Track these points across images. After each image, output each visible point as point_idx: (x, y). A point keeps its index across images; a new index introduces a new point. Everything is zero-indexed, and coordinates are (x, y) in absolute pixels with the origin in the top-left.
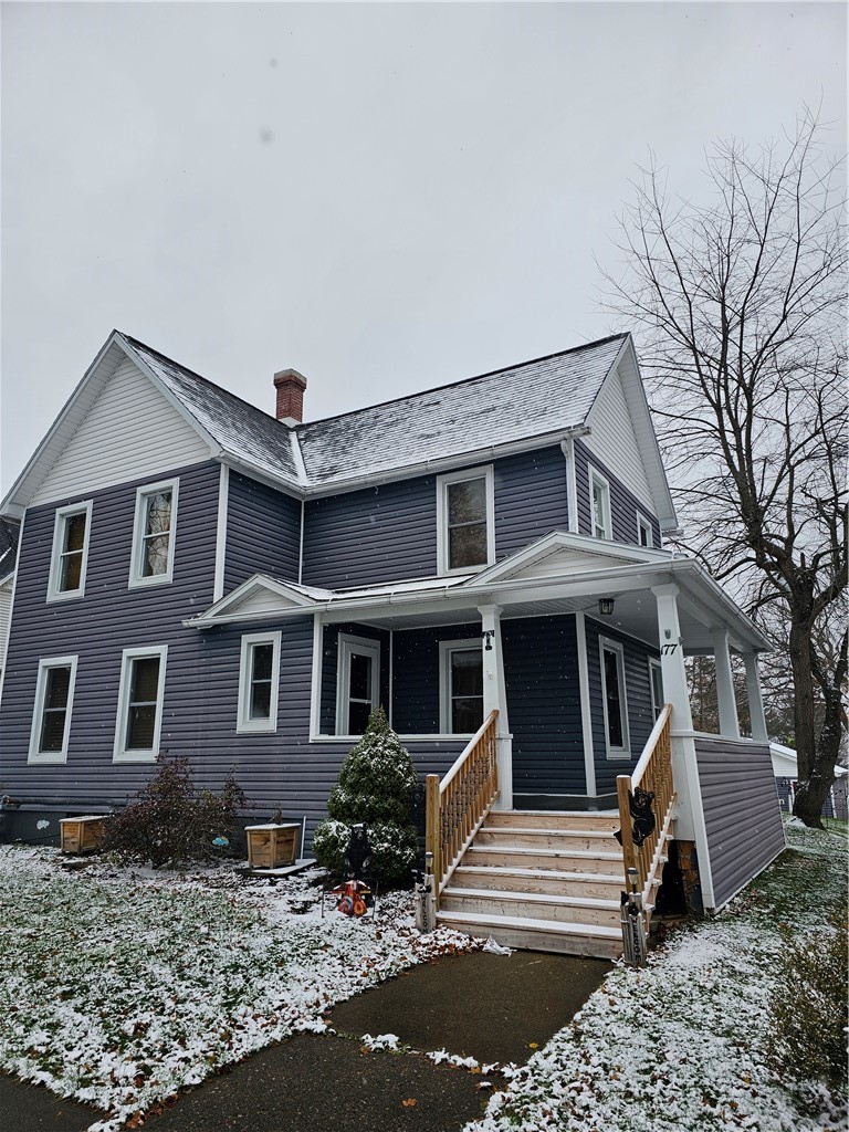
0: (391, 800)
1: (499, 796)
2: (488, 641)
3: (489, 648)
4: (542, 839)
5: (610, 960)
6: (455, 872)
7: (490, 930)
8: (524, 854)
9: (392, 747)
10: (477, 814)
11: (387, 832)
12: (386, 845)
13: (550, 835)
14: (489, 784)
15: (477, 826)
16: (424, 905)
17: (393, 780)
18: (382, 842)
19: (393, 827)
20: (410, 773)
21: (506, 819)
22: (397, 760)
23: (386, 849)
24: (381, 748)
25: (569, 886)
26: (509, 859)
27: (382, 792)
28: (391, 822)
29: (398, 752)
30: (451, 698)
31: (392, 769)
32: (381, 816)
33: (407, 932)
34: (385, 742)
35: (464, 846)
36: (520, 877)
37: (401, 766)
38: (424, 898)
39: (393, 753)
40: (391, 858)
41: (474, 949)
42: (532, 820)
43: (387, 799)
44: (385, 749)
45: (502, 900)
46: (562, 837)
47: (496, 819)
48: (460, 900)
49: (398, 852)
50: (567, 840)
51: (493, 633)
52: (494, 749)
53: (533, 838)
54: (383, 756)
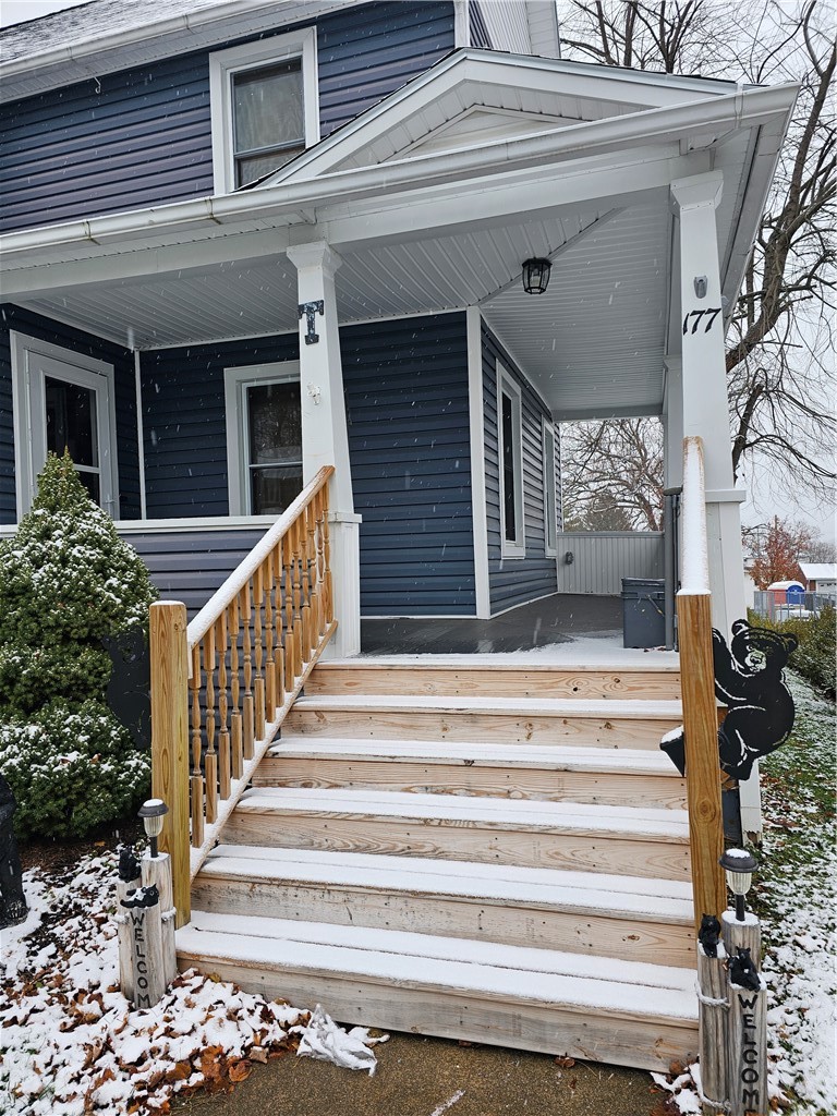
0: (87, 656)
1: (335, 631)
2: (311, 325)
3: (313, 339)
4: (428, 720)
5: (646, 1073)
6: (234, 812)
7: (319, 987)
8: (393, 761)
9: (92, 540)
10: (290, 669)
11: (77, 728)
12: (73, 756)
13: (445, 714)
14: (314, 613)
15: (287, 697)
16: (138, 936)
17: (92, 612)
18: (66, 751)
19: (95, 714)
20: (141, 596)
21: (351, 677)
22: (102, 570)
23: (73, 766)
24: (59, 544)
25: (504, 842)
26: (360, 771)
27: (66, 639)
28: (90, 704)
29: (107, 553)
30: (247, 466)
31: (87, 589)
32: (65, 692)
33: (94, 1008)
34: (71, 530)
35: (259, 747)
36: (388, 821)
37: (114, 581)
38: (138, 921)
39: (94, 554)
40: (89, 782)
41: (273, 1047)
42: (404, 678)
43: (77, 654)
44: (73, 544)
45: (347, 890)
46: (473, 717)
47: (329, 679)
48: (245, 888)
49: (106, 767)
50: (484, 723)
51: (320, 306)
52: (324, 542)
53: (409, 720)
54: (64, 561)
